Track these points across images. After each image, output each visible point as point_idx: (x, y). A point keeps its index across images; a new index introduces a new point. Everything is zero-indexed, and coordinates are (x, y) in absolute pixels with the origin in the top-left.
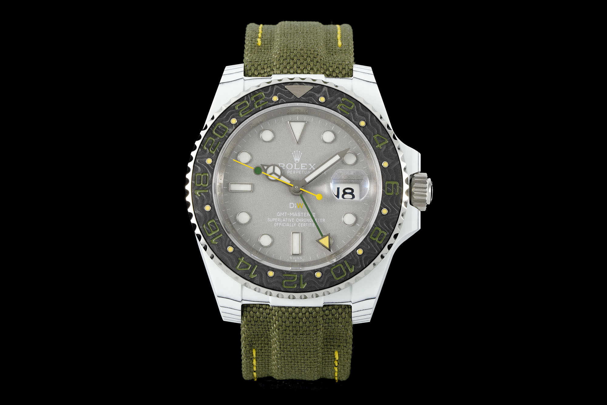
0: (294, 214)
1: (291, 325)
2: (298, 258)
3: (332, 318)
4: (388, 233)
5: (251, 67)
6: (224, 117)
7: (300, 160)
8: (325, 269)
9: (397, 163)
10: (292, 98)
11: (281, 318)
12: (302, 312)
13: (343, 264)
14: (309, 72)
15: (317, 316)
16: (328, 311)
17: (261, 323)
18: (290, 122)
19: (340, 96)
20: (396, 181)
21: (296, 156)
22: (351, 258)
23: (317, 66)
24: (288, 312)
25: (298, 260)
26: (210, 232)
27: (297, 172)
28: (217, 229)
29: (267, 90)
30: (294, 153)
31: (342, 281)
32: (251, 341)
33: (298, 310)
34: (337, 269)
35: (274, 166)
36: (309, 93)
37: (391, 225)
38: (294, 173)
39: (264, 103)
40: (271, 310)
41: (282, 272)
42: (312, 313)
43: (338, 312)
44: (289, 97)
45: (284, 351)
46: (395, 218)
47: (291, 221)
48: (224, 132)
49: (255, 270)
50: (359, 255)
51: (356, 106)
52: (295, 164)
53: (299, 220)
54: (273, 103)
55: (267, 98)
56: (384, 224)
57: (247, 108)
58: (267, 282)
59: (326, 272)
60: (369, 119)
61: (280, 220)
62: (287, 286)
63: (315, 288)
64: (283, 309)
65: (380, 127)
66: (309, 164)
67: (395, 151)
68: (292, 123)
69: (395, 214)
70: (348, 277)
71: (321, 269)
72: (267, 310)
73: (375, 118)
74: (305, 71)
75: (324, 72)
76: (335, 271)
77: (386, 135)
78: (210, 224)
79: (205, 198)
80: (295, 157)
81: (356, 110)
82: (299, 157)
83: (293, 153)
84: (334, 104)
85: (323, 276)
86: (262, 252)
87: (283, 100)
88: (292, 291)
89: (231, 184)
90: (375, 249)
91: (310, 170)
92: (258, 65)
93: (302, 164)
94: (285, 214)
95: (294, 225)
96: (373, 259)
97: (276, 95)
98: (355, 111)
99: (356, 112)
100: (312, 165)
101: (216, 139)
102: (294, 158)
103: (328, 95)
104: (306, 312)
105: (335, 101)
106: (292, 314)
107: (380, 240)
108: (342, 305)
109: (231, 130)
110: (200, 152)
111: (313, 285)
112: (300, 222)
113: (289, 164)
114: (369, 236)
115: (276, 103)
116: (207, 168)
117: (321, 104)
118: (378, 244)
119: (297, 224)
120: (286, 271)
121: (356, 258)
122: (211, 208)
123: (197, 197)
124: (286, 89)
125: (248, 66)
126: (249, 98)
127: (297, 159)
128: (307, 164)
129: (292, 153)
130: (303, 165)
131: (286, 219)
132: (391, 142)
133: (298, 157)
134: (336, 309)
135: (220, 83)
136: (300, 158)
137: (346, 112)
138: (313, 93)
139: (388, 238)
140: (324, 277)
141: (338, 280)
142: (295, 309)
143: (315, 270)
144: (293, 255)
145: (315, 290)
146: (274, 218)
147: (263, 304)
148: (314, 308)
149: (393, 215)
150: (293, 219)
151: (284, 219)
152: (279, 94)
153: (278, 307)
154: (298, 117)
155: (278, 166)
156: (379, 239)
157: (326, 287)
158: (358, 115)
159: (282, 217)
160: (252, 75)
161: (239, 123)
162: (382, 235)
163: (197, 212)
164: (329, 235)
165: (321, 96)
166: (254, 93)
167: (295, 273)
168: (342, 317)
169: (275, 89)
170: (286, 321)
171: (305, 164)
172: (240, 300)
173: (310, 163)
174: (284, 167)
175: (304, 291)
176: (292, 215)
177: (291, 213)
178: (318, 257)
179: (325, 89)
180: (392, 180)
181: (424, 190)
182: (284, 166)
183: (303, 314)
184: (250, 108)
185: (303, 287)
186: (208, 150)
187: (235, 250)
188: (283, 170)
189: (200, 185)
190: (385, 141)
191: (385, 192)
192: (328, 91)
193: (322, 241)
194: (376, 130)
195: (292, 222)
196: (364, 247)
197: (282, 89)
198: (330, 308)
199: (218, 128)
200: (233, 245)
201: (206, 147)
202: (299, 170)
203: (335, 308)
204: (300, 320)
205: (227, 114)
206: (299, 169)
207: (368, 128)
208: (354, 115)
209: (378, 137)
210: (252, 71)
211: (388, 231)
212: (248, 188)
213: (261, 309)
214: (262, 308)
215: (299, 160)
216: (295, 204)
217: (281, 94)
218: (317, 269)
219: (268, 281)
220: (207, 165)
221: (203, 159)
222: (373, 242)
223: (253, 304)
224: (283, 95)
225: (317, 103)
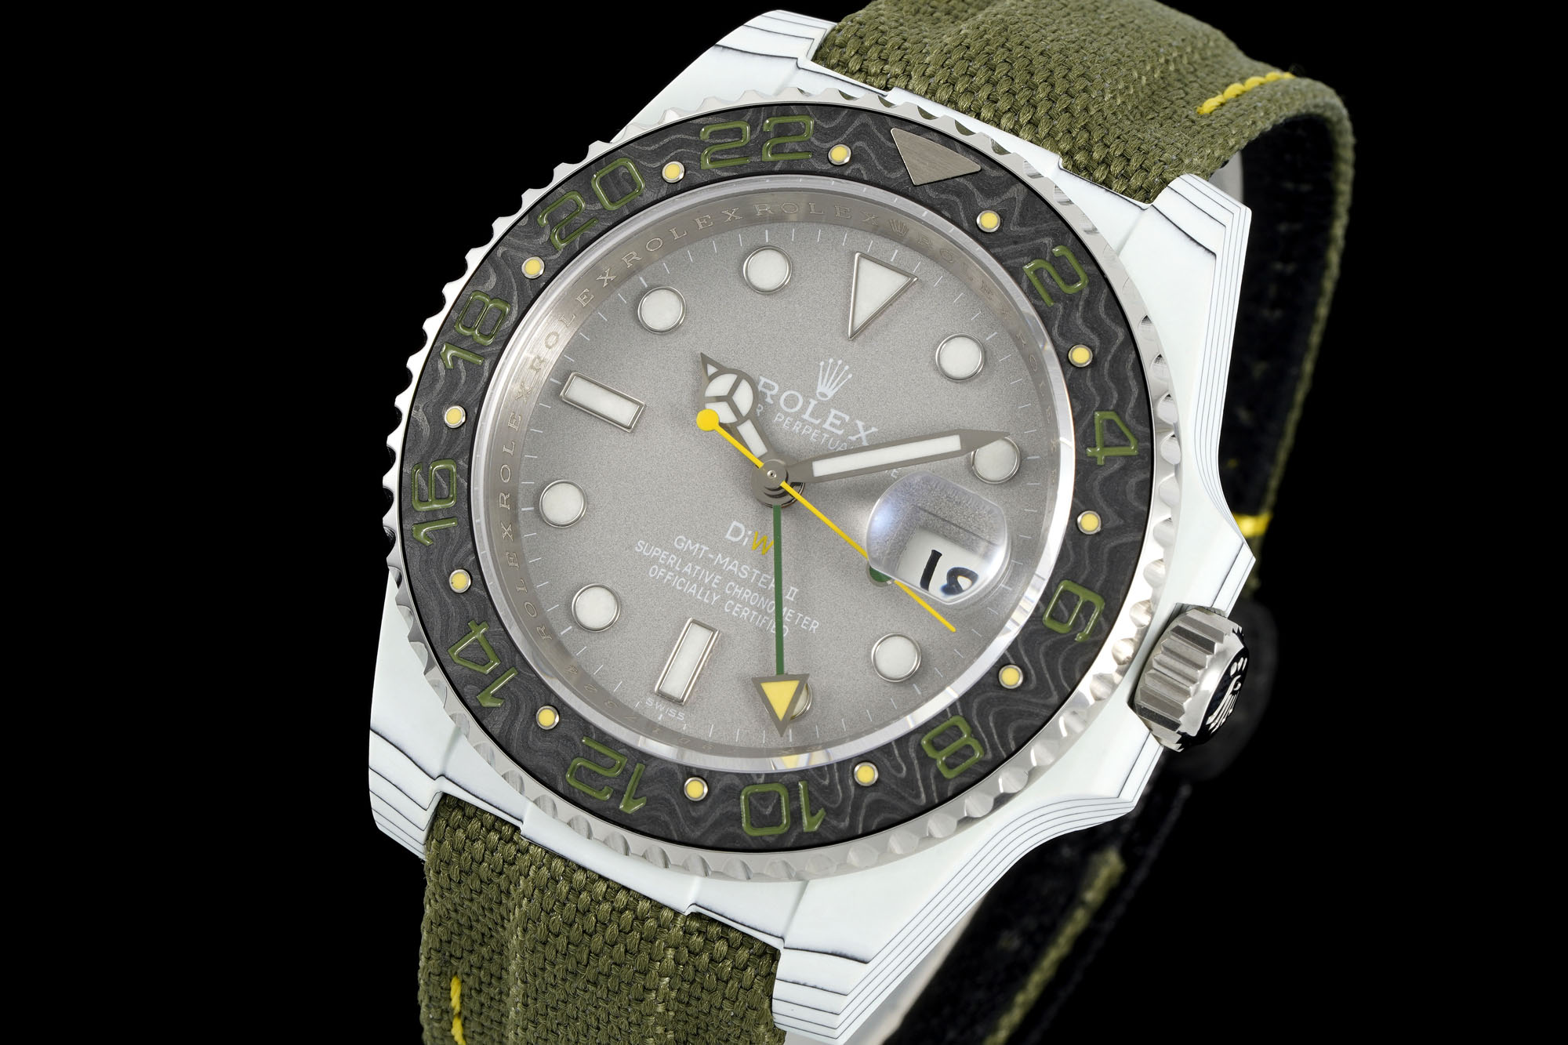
0: (730, 562)
1: (565, 930)
2: (672, 711)
3: (708, 971)
4: (990, 756)
5: (849, 39)
6: (653, 148)
7: (834, 396)
8: (726, 781)
9: (1128, 538)
10: (893, 176)
11: (542, 892)
12: (612, 902)
13: (792, 789)
14: (1016, 127)
15: (655, 939)
16: (700, 940)
17: (478, 882)
18: (864, 256)
19: (1054, 236)
20: (1101, 593)
21: (830, 375)
22: (827, 782)
23: (1056, 122)
24: (571, 882)
25: (670, 717)
26: (425, 498)
27: (804, 431)
28: (447, 499)
29: (830, 118)
30: (827, 364)
31: (764, 846)
32: (449, 942)
33: (604, 890)
34: (764, 797)
35: (741, 376)
36: (959, 183)
37: (1015, 732)
38: (796, 428)
39: (797, 152)
40: (523, 854)
41: (586, 727)
42: (643, 920)
43: (734, 960)
44: (886, 168)
45: (535, 1023)
46: (1037, 715)
47: (711, 582)
48: (624, 194)
49: (504, 686)
50: (857, 785)
51: (1090, 292)
52: (811, 400)
53: (736, 590)
54: (826, 167)
55: (817, 143)
56: (991, 718)
57: (736, 148)
58: (525, 738)
59: (724, 791)
60: (1113, 351)
61: (675, 564)
62: (581, 781)
63: (668, 828)
64: (557, 864)
65: (1135, 391)
66: (858, 422)
67: (1145, 493)
68: (865, 264)
69: (1042, 702)
70: (790, 842)
71: (712, 773)
72: (510, 845)
73: (1133, 355)
74: (1009, 119)
75: (1070, 150)
76: (754, 802)
77: (1140, 428)
78: (439, 471)
79: (463, 381)
80: (823, 378)
81: (1081, 303)
82: (837, 385)
83: (822, 364)
84: (1021, 254)
85: (708, 802)
86: (567, 643)
87: (861, 168)
88: (588, 805)
89: (578, 376)
90: (922, 789)
91: (851, 443)
92: (877, 43)
93: (833, 412)
94: (700, 549)
95: (710, 597)
96: (898, 817)
97: (847, 143)
98: (1077, 306)
99: (1080, 308)
100: (865, 431)
101: (591, 207)
102: (820, 378)
103: (1016, 213)
104: (626, 909)
105: (1028, 245)
106: (580, 894)
107: (950, 766)
108: (756, 939)
109: (649, 196)
110: (520, 227)
111: (665, 817)
112: (734, 598)
113: (793, 392)
114: (918, 736)
115: (835, 171)
116: (515, 288)
117: (977, 233)
118: (939, 775)
119: (723, 600)
120: (597, 729)
121: (845, 788)
122: (464, 420)
123: (440, 365)
124: (891, 140)
125: (843, 32)
126: (759, 119)
127: (826, 388)
128: (852, 420)
129: (819, 360)
130: (836, 417)
131: (698, 568)
132: (1147, 459)
133: (833, 381)
134: (729, 946)
135: (718, 46)
136: (836, 389)
137: (1045, 296)
138: (970, 186)
139: (983, 771)
140: (710, 807)
141: (751, 837)
142: (593, 882)
143: (691, 768)
144: (662, 695)
145: (663, 834)
146: (660, 546)
147: (506, 823)
148: (658, 907)
149: (1034, 700)
150: (718, 577)
151: (690, 564)
152: (859, 144)
153: (547, 851)
154: (895, 253)
155: (753, 385)
156: (951, 761)
157: (702, 842)
158: (1079, 322)
159: (685, 557)
160: (838, 65)
161: (686, 186)
162: (967, 752)
163: (419, 415)
164: (803, 680)
165: (991, 208)
166: (784, 108)
167: (625, 750)
168: (740, 981)
169: (857, 123)
170: (552, 910)
171: (843, 415)
172: (435, 773)
173: (862, 420)
174: (772, 396)
175: (627, 822)
176: (723, 565)
177: (720, 555)
178: (738, 738)
179: (1016, 191)
180: (1087, 585)
181: (1189, 671)
182: (774, 392)
183: (613, 909)
184: (744, 152)
185: (631, 807)
186: (547, 231)
187: (473, 589)
188: (765, 404)
189: (468, 333)
190: (1129, 446)
191: (1044, 613)
192: (1025, 203)
193: (771, 689)
194: (1116, 395)
195: (708, 587)
196: (888, 764)
197: (879, 134)
198: (714, 930)
199: (613, 173)
200: (475, 571)
201: (547, 219)
202: (815, 427)
203: (727, 940)
204: (598, 929)
205: (666, 140)
206: (817, 422)
207: (1093, 379)
208: (1067, 316)
209: (1110, 422)
210: (845, 53)
211: (994, 747)
212: (622, 411)
213: (494, 837)
214: (501, 832)
215: (830, 394)
216: (750, 533)
217: (867, 148)
218: (698, 770)
219: (527, 738)
220: (521, 277)
221: (520, 255)
222: (925, 761)
223: (477, 808)
224: (872, 155)
225: (966, 225)
